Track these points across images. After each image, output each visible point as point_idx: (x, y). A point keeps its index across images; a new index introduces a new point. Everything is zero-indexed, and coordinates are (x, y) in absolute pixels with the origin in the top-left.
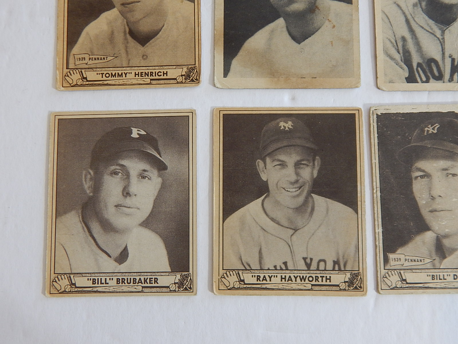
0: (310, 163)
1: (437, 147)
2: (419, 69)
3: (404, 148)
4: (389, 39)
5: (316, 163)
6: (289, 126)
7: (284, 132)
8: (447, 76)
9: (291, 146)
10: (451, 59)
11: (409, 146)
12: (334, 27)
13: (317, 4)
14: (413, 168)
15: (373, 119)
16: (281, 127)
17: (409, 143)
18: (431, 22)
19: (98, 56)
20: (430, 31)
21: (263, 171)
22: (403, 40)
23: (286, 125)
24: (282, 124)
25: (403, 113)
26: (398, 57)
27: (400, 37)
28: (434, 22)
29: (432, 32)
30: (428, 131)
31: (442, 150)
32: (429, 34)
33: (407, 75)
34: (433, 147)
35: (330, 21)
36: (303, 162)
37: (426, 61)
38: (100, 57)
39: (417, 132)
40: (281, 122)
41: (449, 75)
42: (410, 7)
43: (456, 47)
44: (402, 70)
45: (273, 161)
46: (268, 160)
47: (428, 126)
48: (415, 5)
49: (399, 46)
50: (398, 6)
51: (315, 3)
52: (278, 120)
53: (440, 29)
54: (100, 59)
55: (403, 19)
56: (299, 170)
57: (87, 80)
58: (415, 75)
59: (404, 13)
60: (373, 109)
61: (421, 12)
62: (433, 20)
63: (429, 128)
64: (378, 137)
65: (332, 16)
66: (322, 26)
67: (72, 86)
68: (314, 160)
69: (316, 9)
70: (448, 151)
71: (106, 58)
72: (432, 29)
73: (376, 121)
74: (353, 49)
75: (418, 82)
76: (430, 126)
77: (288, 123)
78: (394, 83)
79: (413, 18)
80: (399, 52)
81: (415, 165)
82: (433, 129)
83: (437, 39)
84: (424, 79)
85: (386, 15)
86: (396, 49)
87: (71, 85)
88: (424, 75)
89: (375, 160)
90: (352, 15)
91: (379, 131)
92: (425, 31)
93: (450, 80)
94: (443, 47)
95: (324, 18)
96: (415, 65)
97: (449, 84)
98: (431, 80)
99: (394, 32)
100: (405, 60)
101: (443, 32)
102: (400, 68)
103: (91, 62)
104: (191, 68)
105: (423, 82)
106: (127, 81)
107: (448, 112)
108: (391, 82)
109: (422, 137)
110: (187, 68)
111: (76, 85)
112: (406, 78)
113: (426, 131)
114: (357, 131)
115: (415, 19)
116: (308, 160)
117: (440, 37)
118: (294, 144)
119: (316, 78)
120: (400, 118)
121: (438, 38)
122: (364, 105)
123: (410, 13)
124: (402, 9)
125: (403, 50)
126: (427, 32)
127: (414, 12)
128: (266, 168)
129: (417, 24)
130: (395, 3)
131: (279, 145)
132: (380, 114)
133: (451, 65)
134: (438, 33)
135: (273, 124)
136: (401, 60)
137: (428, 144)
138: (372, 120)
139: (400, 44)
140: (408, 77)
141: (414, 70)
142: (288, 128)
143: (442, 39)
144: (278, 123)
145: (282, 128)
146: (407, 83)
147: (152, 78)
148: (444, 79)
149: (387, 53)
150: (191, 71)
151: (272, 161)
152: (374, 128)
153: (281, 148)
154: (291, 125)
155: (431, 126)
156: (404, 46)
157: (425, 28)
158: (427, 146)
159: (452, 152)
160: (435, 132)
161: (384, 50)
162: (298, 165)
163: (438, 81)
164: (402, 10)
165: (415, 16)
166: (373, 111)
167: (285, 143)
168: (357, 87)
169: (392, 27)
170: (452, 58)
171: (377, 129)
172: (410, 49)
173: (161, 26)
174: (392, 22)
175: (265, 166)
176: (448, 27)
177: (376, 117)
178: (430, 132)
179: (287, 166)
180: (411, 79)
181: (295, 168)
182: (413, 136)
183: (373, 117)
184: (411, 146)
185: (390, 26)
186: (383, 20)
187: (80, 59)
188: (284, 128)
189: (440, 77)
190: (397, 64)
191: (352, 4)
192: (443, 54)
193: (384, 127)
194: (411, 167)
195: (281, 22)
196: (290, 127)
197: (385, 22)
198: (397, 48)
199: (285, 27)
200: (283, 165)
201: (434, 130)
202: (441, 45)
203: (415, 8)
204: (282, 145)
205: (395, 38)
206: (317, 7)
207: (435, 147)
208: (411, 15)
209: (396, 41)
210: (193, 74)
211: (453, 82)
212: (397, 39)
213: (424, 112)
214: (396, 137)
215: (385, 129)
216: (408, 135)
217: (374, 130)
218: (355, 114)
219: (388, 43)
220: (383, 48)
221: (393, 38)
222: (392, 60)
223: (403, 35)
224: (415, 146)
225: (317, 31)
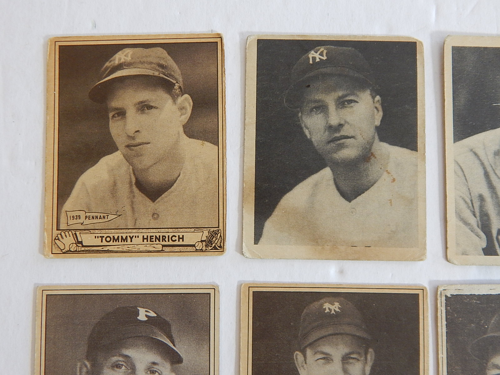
0: (361, 357)
3: (479, 339)
4: (463, 198)
5: (369, 357)
6: (335, 309)
7: (330, 316)
9: (337, 334)
11: (484, 336)
12: (394, 180)
13: (373, 151)
14: (489, 364)
15: (441, 302)
16: (325, 309)
17: (485, 333)
19: (96, 214)
21: (303, 366)
22: (481, 200)
23: (332, 307)
24: (327, 306)
25: (479, 295)
26: (473, 221)
27: (477, 195)
33: (484, 245)
35: (389, 173)
36: (352, 356)
38: (99, 215)
39: (496, 319)
40: (326, 303)
42: (491, 156)
44: (479, 238)
45: (316, 353)
46: (309, 352)
48: (496, 154)
49: (475, 207)
50: (476, 154)
51: (370, 150)
52: (322, 301)
54: (98, 218)
55: (481, 172)
56: (347, 366)
57: (82, 244)
58: (494, 245)
59: (482, 164)
60: (442, 289)
64: (446, 326)
65: (391, 167)
66: (379, 179)
67: (64, 253)
68: (366, 354)
69: (371, 156)
71: (106, 217)
73: (445, 304)
74: (418, 210)
75: (498, 255)
77: (334, 304)
78: (467, 255)
79: (494, 170)
80: (475, 215)
81: (492, 361)
85: (460, 166)
86: (471, 210)
87: (63, 251)
89: (443, 354)
90: (417, 166)
91: (448, 317)
95: (381, 168)
96: (494, 232)
99: (469, 189)
100: (482, 225)
102: (476, 236)
103: (87, 222)
104: (213, 232)
106: (133, 247)
108: (464, 253)
110: (208, 232)
111: (68, 251)
112: (483, 249)
114: (421, 317)
115: (496, 172)
116: (359, 353)
118: (342, 332)
119: (370, 247)
120: (475, 301)
122: (430, 282)
123: (490, 164)
124: (480, 158)
125: (480, 213)
127: (495, 163)
128: (306, 363)
129: (499, 178)
130: (471, 150)
131: (323, 333)
132: (449, 296)
135: (316, 304)
136: (478, 226)
138: (439, 303)
139: (477, 205)
140: (485, 248)
141: (493, 239)
142: (335, 310)
144: (322, 305)
145: (327, 310)
146: (485, 255)
147: (164, 243)
149: (460, 216)
150: (214, 235)
151: (313, 353)
152: (442, 314)
153: (325, 336)
154: (338, 307)
156: (481, 207)
161: (456, 212)
162: (346, 359)
164: (480, 160)
165: (496, 169)
166: (441, 292)
167: (331, 331)
168: (421, 260)
169: (467, 182)
171: (446, 315)
172: (489, 212)
173: (176, 175)
174: (467, 176)
175: (305, 360)
177: (445, 300)
179: (332, 360)
180: (489, 250)
181: (343, 364)
182: (490, 325)
183: (441, 299)
184: (488, 337)
185: (465, 181)
186: (455, 172)
187: (74, 218)
188: (329, 311)
190: (472, 231)
191: (417, 151)
193: (454, 313)
194: (486, 364)
195: (327, 173)
196: (337, 310)
197: (458, 176)
198: (472, 210)
199: (333, 180)
200: (327, 358)
203: (497, 157)
204: (327, 333)
205: (470, 197)
206: (372, 154)
208: (492, 167)
209: (471, 201)
210: (216, 240)
212: (473, 198)
214: (469, 325)
215: (456, 315)
216: (484, 323)
217: (442, 316)
218: (418, 294)
219: (462, 202)
220: (456, 210)
221: (468, 197)
222: (466, 225)
223: (480, 193)
224: (492, 337)
225: (372, 185)
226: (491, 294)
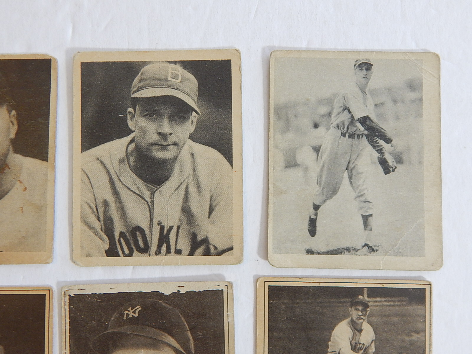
1: (137, 334)
2: (122, 240)
3: (100, 335)
4: (88, 204)
8: (154, 248)
10: (159, 227)
11: (104, 333)
12: (26, 189)
13: (7, 162)
15: (65, 301)
18: (139, 182)
20: (137, 192)
22: (106, 205)
25: (100, 294)
26: (97, 225)
27: (102, 201)
28: (142, 182)
29: (140, 194)
30: (128, 315)
31: (144, 336)
32: (136, 196)
33: (107, 247)
34: (133, 334)
35: (21, 182)
37: (130, 230)
39: (115, 316)
41: (156, 247)
42: (116, 164)
43: (166, 211)
44: (102, 241)
47: (128, 309)
48: (121, 161)
49: (99, 212)
50: (102, 162)
51: (5, 161)
53: (149, 190)
55: (106, 178)
58: (116, 247)
59: (108, 172)
60: (65, 290)
61: (129, 169)
62: (142, 180)
63: (129, 311)
64: (69, 323)
65: (23, 177)
66: (12, 188)
69: (5, 167)
70: (151, 338)
72: (140, 190)
73: (68, 303)
74: (46, 216)
75: (119, 256)
76: (130, 309)
78: (91, 257)
79: (118, 177)
80: (99, 220)
82: (134, 312)
83: (145, 202)
84: (127, 252)
85: (86, 174)
86: (95, 215)
88: (126, 247)
89: (66, 350)
90: (47, 175)
91: (71, 315)
92: (131, 193)
93: (157, 252)
94: (152, 212)
95: (14, 178)
96: (117, 235)
97: (155, 257)
98: (135, 252)
99: (94, 195)
100: (105, 229)
101: (153, 194)
102: (99, 239)
105: (125, 255)
107: (152, 292)
108: (89, 255)
109: (120, 323)
112: (106, 251)
113: (126, 314)
114: (47, 316)
115: (121, 178)
117: (149, 200)
119: (2, 252)
120: (96, 300)
121: (147, 202)
122: (58, 283)
123: (115, 171)
124: (106, 166)
125: (104, 217)
126: (134, 194)
127: (120, 170)
129: (123, 184)
130: (98, 159)
132: (72, 295)
133: (160, 235)
134: (147, 195)
136: (101, 230)
137: (127, 330)
138: (63, 303)
139: (101, 210)
140: (108, 250)
141: (115, 242)
143: (150, 202)
146: (107, 257)
148: (150, 251)
149: (85, 221)
152: (65, 312)
155: (132, 309)
156: (105, 212)
157: (131, 189)
158: (126, 333)
159: (156, 339)
160: (136, 315)
161: (81, 218)
163: (143, 254)
164: (106, 168)
165: (120, 175)
166: (65, 292)
168: (48, 263)
169: (92, 188)
170: (161, 226)
171: (69, 313)
172: (112, 216)
174: (93, 183)
176: (158, 187)
177: (68, 299)
178: (130, 316)
180: (112, 252)
182: (111, 321)
183: (65, 299)
184: (108, 332)
185: (91, 188)
186: (82, 180)
189: (145, 250)
190: (95, 234)
191: (47, 161)
192: (151, 220)
193: (77, 311)
197: (85, 183)
198: (97, 214)
201: (135, 314)
202: (150, 210)
203: (122, 165)
205: (95, 203)
206: (7, 165)
207: (135, 334)
208: (116, 174)
209: (96, 206)
211: (159, 255)
212: (97, 204)
213: (124, 292)
214: (90, 322)
215: (78, 313)
216: (104, 320)
217: (65, 314)
218: (45, 295)
219: (87, 208)
220: (81, 215)
221: (93, 203)
222: (90, 229)
223: (105, 198)
224: (112, 333)
225: (6, 194)
226: (111, 293)
